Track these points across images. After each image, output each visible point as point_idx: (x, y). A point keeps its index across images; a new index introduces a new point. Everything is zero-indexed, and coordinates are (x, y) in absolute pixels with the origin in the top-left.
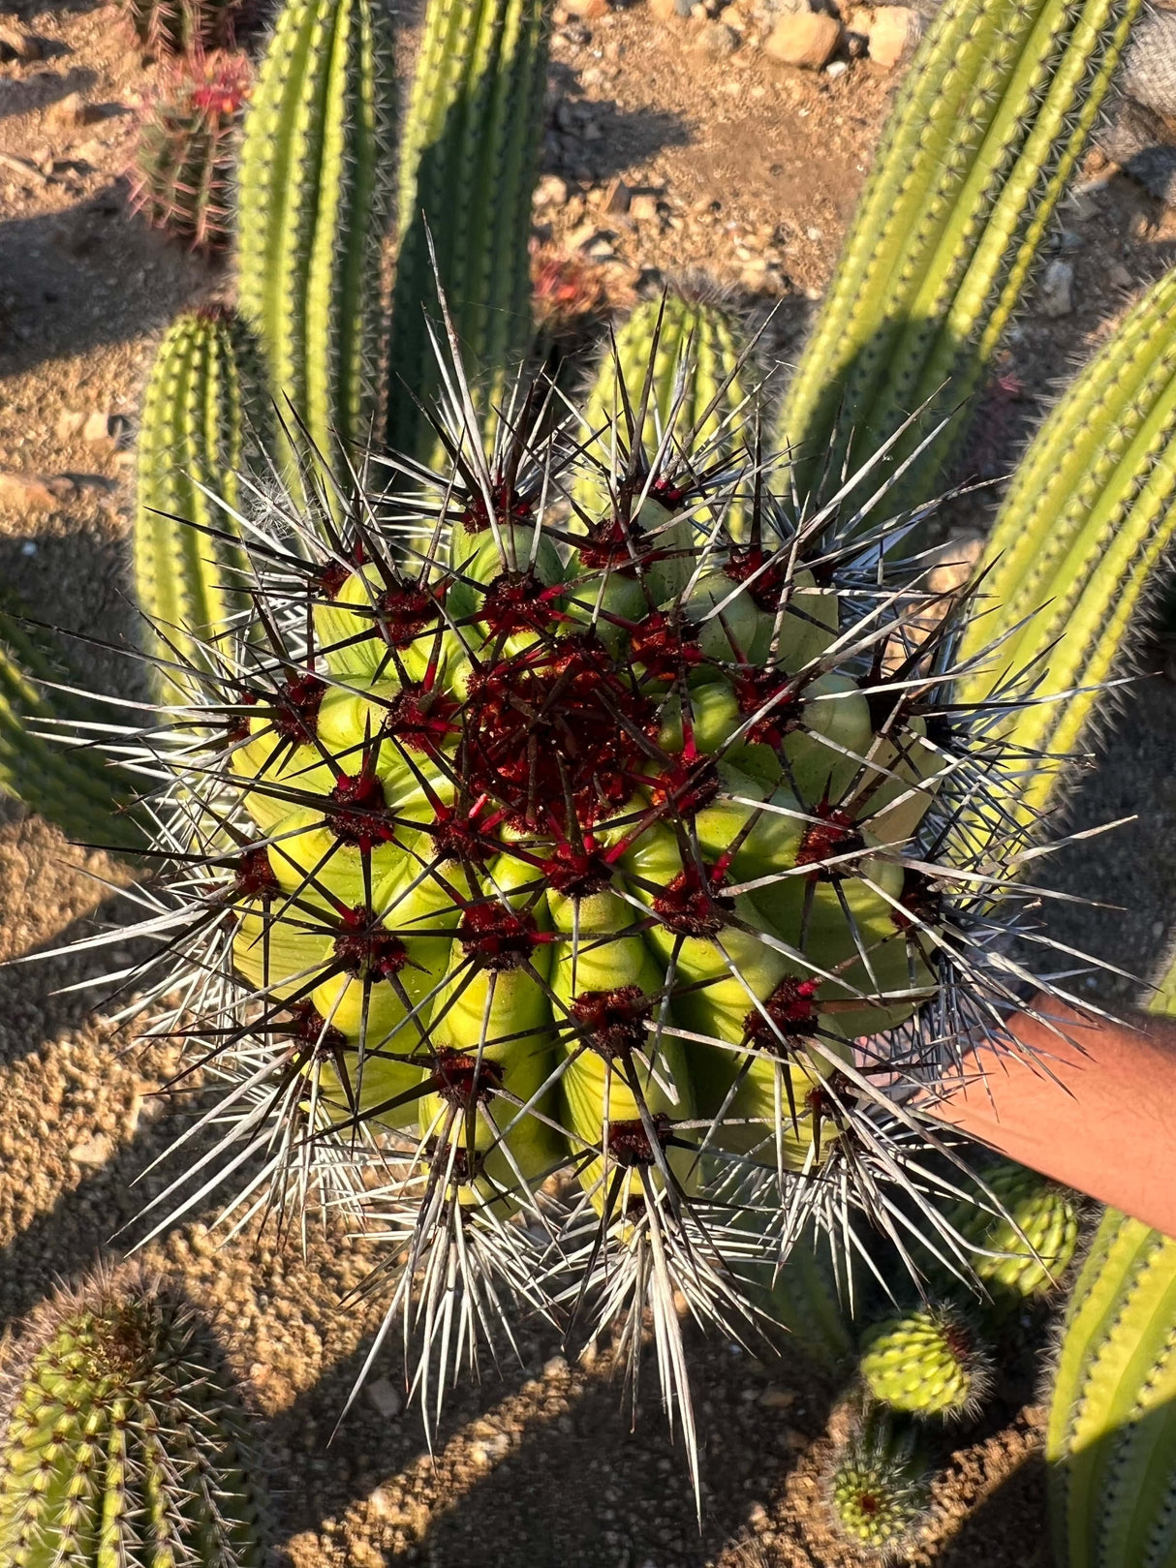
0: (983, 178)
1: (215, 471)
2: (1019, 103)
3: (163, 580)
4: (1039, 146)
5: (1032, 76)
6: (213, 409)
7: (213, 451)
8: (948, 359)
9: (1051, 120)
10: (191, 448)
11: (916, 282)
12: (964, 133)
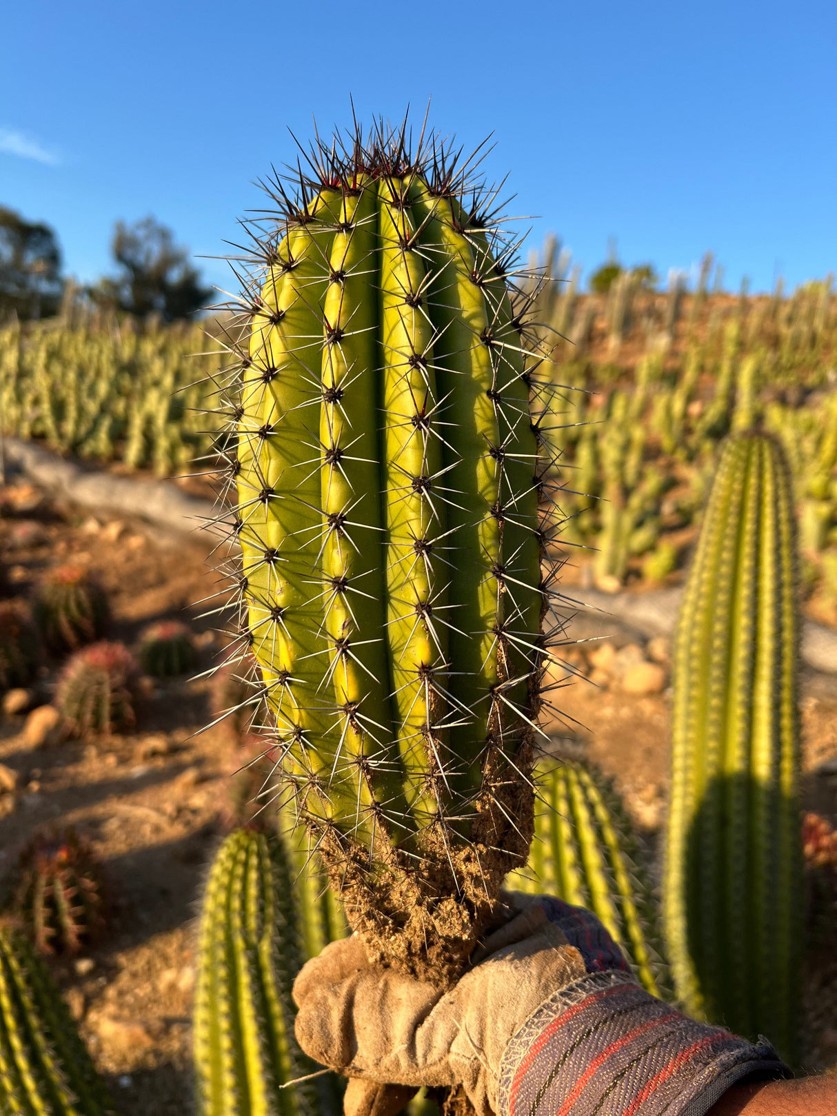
0: (739, 681)
1: (254, 939)
2: (742, 637)
3: (213, 1042)
4: (766, 658)
5: (743, 621)
6: (253, 891)
7: (253, 923)
8: (762, 799)
9: (767, 644)
10: (237, 922)
11: (722, 750)
12: (717, 658)
